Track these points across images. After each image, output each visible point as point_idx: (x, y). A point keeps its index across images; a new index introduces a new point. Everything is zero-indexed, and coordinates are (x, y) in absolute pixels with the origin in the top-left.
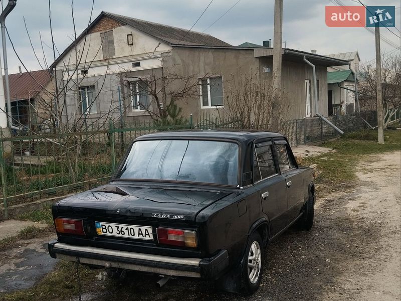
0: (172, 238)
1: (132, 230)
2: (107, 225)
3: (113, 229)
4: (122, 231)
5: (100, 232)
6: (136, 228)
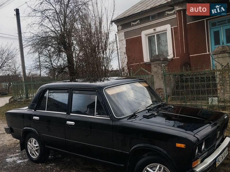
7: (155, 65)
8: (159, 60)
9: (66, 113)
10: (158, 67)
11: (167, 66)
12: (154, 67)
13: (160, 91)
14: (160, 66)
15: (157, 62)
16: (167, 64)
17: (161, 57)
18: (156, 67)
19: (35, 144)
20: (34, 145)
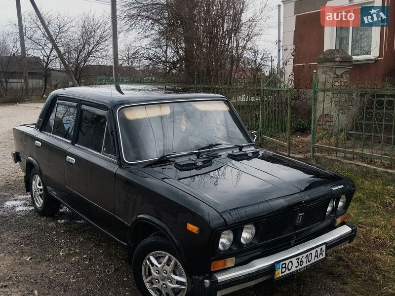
7: (325, 69)
8: (332, 60)
9: (70, 142)
10: (330, 73)
11: (348, 73)
12: (322, 73)
13: (328, 119)
14: (334, 72)
15: (328, 64)
16: (348, 70)
17: (337, 55)
18: (325, 73)
19: (40, 185)
20: (38, 186)
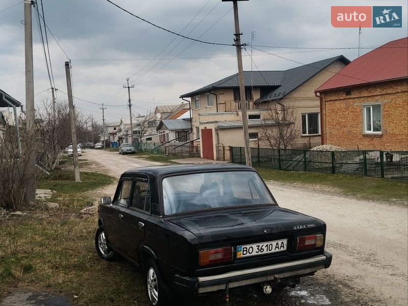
0: (308, 243)
1: (271, 246)
2: (248, 247)
3: (253, 250)
4: (261, 249)
5: (241, 255)
6: (274, 243)
